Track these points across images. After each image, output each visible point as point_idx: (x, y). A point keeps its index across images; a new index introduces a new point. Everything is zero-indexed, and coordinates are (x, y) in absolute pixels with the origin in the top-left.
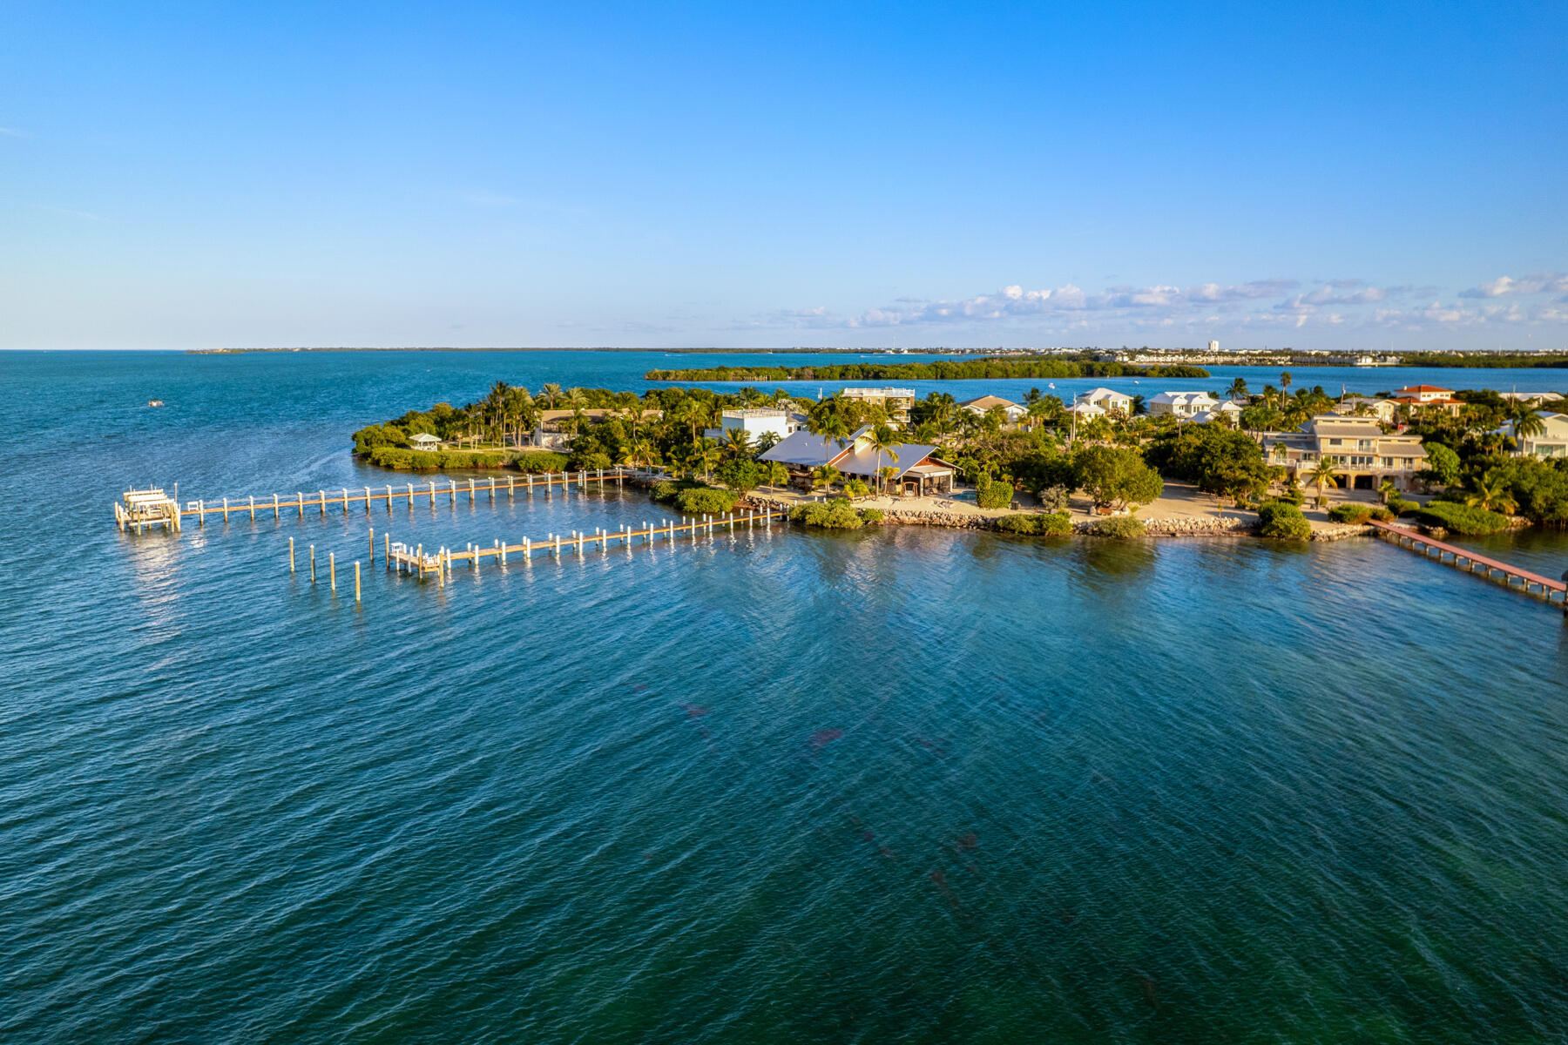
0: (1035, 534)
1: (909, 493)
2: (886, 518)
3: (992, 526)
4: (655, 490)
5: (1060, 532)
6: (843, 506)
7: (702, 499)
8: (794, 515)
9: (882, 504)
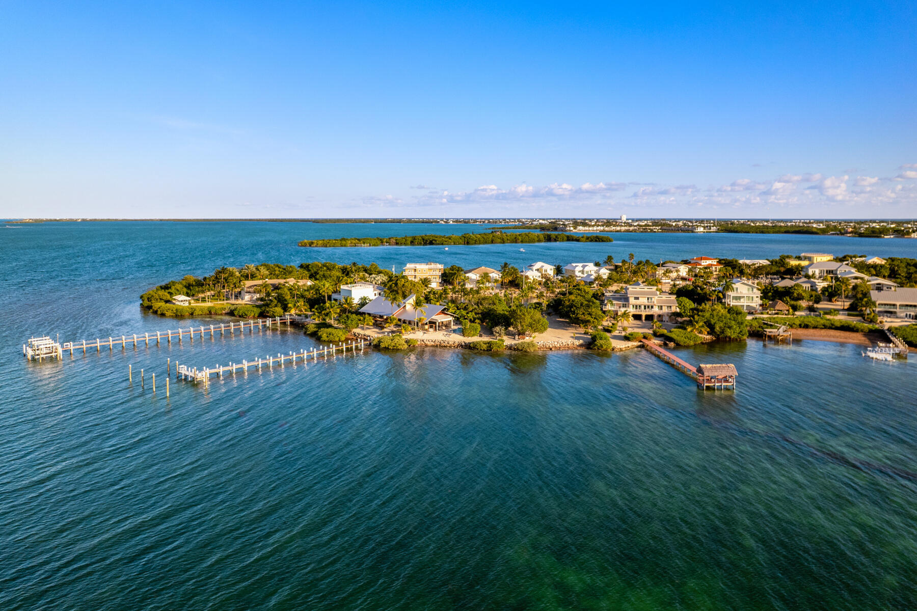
0: (487, 350)
1: (431, 330)
2: (419, 343)
3: (468, 347)
4: (306, 329)
5: (499, 349)
6: (398, 337)
7: (330, 334)
8: (375, 343)
9: (418, 336)
